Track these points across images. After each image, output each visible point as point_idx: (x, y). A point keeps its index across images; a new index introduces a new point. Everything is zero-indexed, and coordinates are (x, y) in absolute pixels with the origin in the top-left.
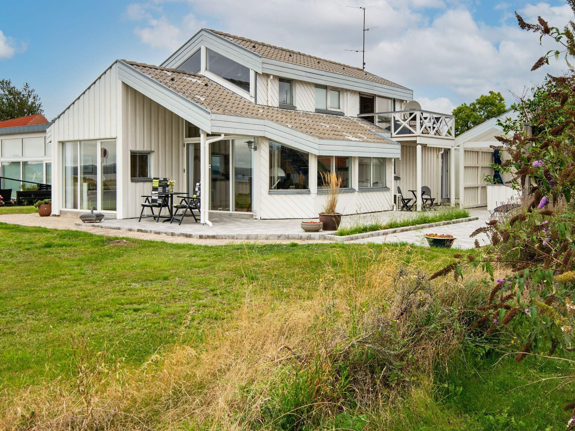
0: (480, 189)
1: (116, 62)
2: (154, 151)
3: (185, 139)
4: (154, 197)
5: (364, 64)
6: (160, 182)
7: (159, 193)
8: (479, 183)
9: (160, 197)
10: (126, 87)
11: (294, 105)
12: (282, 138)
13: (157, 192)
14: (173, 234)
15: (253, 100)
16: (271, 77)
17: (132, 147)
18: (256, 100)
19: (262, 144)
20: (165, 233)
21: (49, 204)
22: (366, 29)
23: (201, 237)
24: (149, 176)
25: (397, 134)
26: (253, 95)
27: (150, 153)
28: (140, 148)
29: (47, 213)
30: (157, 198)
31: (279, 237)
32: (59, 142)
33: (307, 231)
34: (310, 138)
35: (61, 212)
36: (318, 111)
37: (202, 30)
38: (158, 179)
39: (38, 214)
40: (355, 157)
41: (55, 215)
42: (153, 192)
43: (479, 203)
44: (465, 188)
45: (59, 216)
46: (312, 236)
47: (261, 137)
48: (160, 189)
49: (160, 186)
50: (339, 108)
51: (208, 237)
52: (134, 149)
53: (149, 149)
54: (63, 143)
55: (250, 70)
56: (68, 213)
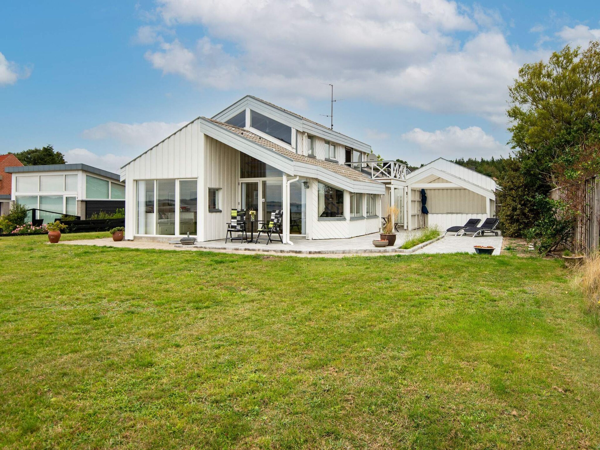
0: (416, 216)
1: (198, 118)
2: (221, 189)
3: (240, 179)
4: (233, 224)
5: (332, 125)
6: (238, 212)
7: (238, 221)
8: (416, 212)
9: (238, 224)
10: (207, 136)
11: (314, 155)
12: (329, 180)
13: (236, 220)
14: (282, 251)
15: (294, 151)
16: (306, 134)
17: (209, 186)
18: (297, 151)
19: (313, 184)
20: (274, 251)
21: (122, 231)
22: (334, 100)
23: (310, 253)
24: (217, 208)
25: (376, 177)
26: (295, 147)
27: (218, 189)
28: (213, 186)
29: (120, 239)
30: (236, 224)
31: (365, 251)
32: (134, 180)
33: (377, 246)
34: (348, 180)
35: (135, 237)
36: (326, 160)
37: (247, 96)
38: (236, 210)
39: (112, 239)
40: (364, 194)
41: (129, 240)
42: (232, 220)
43: (416, 226)
44: (412, 216)
45: (132, 240)
46: (387, 250)
47: (312, 178)
48: (239, 218)
49: (238, 215)
50: (335, 158)
51: (316, 253)
52: (210, 187)
53: (219, 187)
54: (137, 181)
55: (292, 129)
56: (143, 238)
